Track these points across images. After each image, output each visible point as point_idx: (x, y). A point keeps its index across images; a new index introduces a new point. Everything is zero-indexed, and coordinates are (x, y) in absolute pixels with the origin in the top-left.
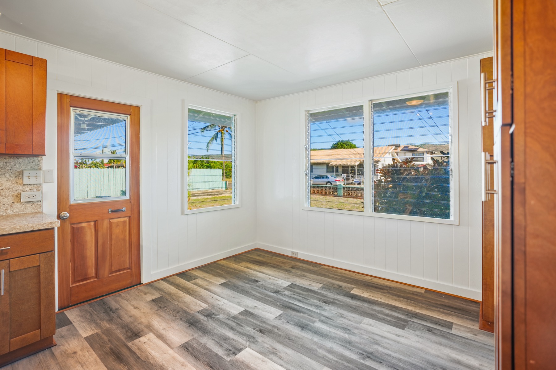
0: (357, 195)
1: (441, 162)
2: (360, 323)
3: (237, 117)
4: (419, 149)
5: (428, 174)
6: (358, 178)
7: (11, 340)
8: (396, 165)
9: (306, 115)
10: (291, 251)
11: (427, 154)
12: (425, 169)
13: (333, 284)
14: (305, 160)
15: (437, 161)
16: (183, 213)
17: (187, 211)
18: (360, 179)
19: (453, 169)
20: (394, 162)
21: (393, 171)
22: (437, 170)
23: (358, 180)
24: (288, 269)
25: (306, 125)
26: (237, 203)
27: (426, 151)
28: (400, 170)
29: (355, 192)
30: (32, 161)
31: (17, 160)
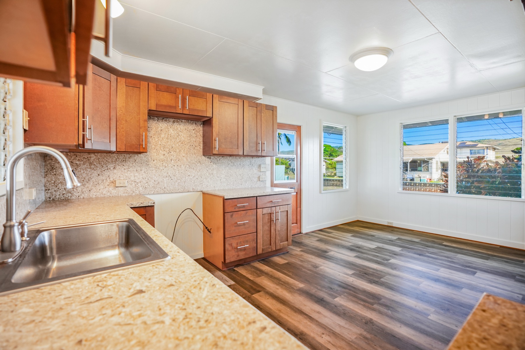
0: (414, 189)
1: (512, 159)
2: (456, 256)
3: (348, 128)
4: (478, 145)
5: (499, 168)
6: (410, 174)
7: (281, 243)
8: (470, 161)
9: (400, 126)
10: (387, 222)
11: (488, 150)
12: (497, 164)
13: (429, 240)
14: (400, 158)
15: (509, 158)
16: (320, 192)
17: (323, 192)
18: (413, 175)
19: (524, 164)
20: (468, 159)
21: (467, 165)
22: (507, 165)
23: (411, 176)
24: (390, 231)
25: (400, 134)
26: (347, 187)
27: (487, 147)
28: (474, 165)
29: (413, 187)
30: (263, 159)
31: (258, 159)
